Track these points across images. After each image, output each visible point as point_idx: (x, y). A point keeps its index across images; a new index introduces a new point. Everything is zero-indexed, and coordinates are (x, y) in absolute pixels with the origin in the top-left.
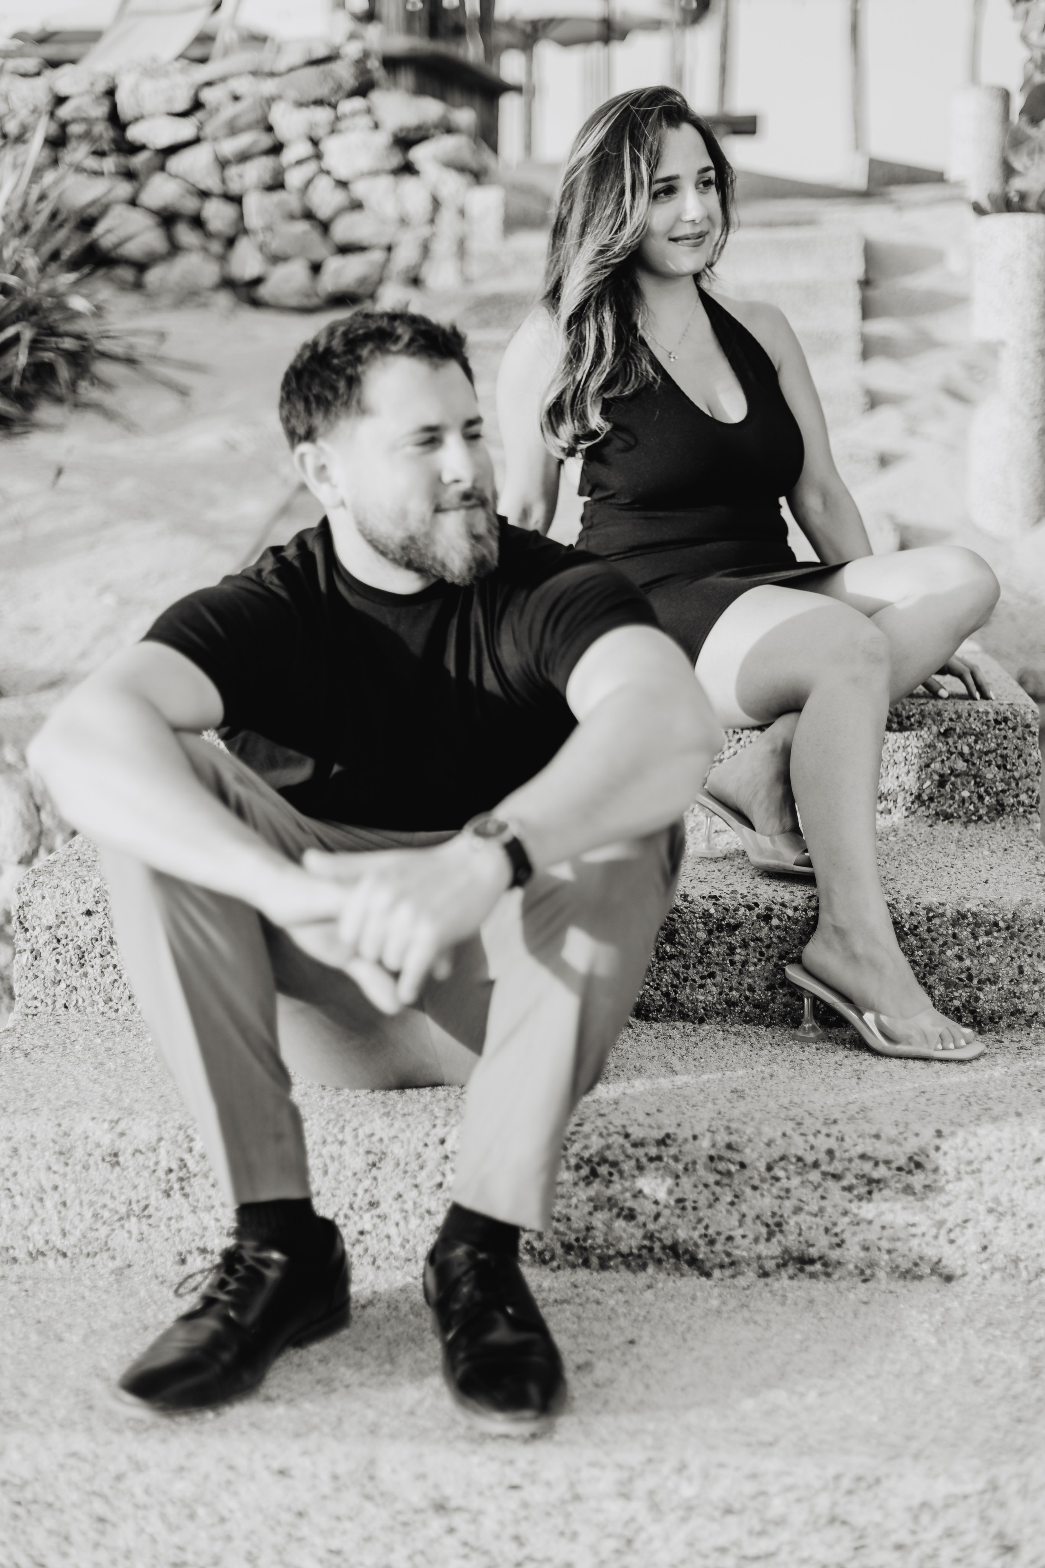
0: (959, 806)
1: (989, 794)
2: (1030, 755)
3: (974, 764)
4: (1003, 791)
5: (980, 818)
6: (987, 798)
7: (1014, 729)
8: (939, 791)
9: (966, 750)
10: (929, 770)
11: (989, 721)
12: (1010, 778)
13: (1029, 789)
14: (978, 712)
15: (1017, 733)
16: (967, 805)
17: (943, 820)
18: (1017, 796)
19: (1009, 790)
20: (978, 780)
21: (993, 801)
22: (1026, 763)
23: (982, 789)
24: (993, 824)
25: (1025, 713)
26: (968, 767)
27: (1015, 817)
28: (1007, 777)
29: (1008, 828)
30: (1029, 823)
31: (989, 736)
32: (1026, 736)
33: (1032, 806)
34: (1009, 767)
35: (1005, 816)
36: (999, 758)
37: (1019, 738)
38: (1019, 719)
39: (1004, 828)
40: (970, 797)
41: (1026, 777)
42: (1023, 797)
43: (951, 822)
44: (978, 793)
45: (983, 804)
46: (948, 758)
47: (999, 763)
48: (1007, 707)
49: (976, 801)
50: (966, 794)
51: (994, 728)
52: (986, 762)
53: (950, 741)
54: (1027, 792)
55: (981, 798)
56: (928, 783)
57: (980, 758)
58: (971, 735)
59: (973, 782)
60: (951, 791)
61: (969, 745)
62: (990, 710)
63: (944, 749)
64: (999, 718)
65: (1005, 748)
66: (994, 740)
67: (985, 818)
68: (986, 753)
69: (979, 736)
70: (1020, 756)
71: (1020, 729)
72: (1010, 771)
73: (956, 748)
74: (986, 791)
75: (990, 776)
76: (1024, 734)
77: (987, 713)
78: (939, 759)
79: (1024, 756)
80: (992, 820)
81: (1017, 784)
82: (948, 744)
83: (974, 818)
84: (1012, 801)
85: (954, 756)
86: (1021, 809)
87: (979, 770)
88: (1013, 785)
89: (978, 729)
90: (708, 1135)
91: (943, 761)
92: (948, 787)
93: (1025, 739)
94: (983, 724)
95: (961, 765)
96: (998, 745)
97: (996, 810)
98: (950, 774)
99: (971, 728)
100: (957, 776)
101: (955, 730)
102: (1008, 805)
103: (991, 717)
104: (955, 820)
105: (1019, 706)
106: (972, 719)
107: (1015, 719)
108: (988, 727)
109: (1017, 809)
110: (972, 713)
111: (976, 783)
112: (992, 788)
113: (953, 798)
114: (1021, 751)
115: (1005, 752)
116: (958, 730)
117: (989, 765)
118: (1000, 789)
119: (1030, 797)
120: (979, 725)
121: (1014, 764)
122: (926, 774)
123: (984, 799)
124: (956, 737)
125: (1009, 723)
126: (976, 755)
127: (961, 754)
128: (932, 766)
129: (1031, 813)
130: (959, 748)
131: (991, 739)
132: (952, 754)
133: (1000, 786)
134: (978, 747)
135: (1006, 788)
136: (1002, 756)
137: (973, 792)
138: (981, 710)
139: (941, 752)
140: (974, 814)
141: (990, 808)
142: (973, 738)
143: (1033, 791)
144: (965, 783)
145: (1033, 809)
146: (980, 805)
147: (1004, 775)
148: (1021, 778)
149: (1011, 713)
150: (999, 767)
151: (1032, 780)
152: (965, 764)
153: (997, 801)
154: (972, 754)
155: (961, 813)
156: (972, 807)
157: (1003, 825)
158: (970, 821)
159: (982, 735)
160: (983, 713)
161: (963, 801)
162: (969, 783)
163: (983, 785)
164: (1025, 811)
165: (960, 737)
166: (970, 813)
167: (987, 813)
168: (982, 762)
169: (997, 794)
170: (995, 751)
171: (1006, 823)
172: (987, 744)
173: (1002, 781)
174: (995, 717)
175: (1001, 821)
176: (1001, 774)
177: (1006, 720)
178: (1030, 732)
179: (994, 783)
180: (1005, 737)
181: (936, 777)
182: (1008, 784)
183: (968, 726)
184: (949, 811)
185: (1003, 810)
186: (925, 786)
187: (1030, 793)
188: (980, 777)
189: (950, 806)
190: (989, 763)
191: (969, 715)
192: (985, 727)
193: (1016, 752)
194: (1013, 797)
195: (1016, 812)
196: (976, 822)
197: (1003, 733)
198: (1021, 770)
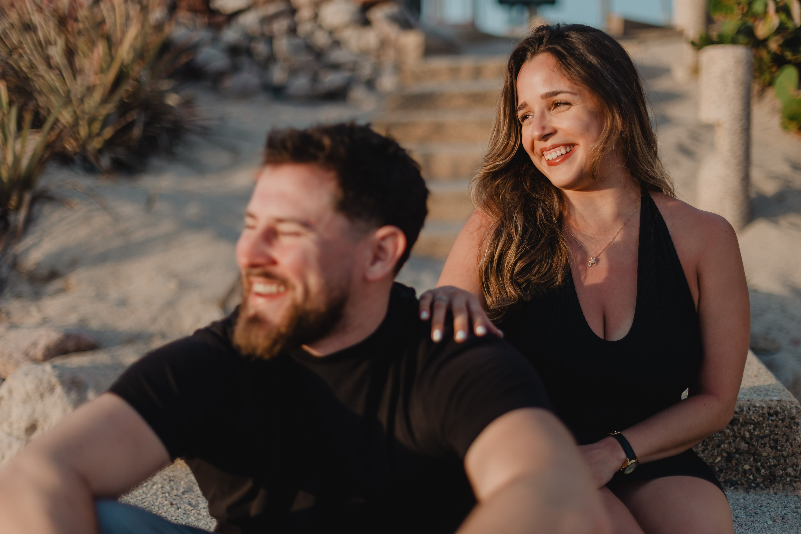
0: (742, 476)
1: (764, 468)
2: (795, 439)
3: (753, 446)
4: (775, 466)
5: (758, 485)
6: (763, 471)
7: (783, 420)
8: (727, 465)
9: (747, 435)
10: (720, 449)
11: (764, 414)
12: (780, 456)
13: (794, 464)
14: (755, 406)
15: (785, 423)
16: (748, 475)
17: (730, 487)
18: (785, 469)
19: (779, 465)
20: (756, 457)
21: (767, 472)
22: (792, 445)
23: (759, 464)
24: (768, 490)
25: (791, 408)
26: (748, 447)
27: (784, 485)
28: (778, 455)
29: (780, 494)
30: (794, 490)
31: (764, 425)
32: (792, 425)
33: (796, 477)
34: (779, 448)
35: (776, 484)
36: (772, 442)
37: (786, 427)
38: (786, 412)
39: (776, 494)
40: (750, 470)
41: (792, 456)
42: (790, 470)
43: (736, 488)
44: (756, 466)
45: (760, 474)
46: (734, 441)
47: (772, 445)
48: (776, 403)
49: (755, 473)
50: (747, 467)
51: (768, 419)
52: (762, 444)
53: (736, 428)
54: (792, 466)
55: (758, 470)
56: (719, 459)
57: (758, 441)
58: (751, 424)
59: (752, 459)
60: (736, 464)
61: (749, 431)
62: (764, 405)
63: (731, 434)
64: (772, 411)
65: (777, 434)
66: (768, 428)
67: (761, 485)
68: (762, 438)
69: (757, 425)
70: (787, 440)
71: (787, 420)
72: (780, 451)
73: (740, 433)
74: (762, 465)
75: (765, 454)
76: (790, 424)
77: (763, 408)
78: (727, 441)
79: (790, 440)
80: (767, 487)
81: (785, 461)
82: (733, 430)
83: (753, 485)
84: (781, 472)
85: (738, 439)
86: (788, 479)
87: (757, 450)
88: (782, 461)
89: (756, 420)
91: (730, 443)
92: (734, 462)
93: (792, 428)
94: (759, 416)
95: (744, 446)
96: (771, 432)
97: (770, 479)
98: (735, 453)
99: (750, 419)
100: (740, 454)
101: (739, 420)
102: (778, 476)
103: (765, 411)
104: (739, 486)
105: (786, 402)
106: (751, 412)
107: (784, 412)
108: (764, 419)
109: (786, 479)
110: (751, 408)
111: (754, 459)
112: (766, 463)
113: (737, 470)
114: (788, 436)
115: (776, 437)
116: (741, 420)
117: (765, 447)
118: (772, 464)
119: (795, 470)
120: (756, 416)
121: (783, 446)
122: (718, 452)
123: (760, 471)
124: (739, 425)
125: (779, 415)
126: (754, 439)
127: (743, 438)
128: (722, 446)
129: (795, 482)
130: (742, 433)
131: (766, 427)
132: (736, 438)
133: (772, 462)
134: (756, 433)
135: (777, 463)
136: (773, 440)
137: (753, 466)
138: (757, 405)
139: (729, 436)
140: (753, 482)
141: (765, 478)
142: (752, 426)
143: (797, 466)
144: (747, 459)
145: (797, 479)
146: (757, 475)
147: (775, 453)
148: (788, 456)
149: (780, 408)
150: (772, 448)
151: (796, 458)
152: (747, 445)
153: (770, 472)
154: (751, 438)
155: (743, 481)
156: (751, 477)
157: (775, 491)
158: (750, 487)
159: (759, 424)
160: (759, 407)
161: (745, 472)
162: (749, 459)
163: (760, 461)
164: (791, 481)
165: (742, 426)
166: (750, 481)
167: (763, 482)
168: (759, 444)
169: (770, 467)
170: (769, 436)
171: (778, 489)
172: (762, 431)
173: (774, 458)
174: (769, 411)
175: (773, 488)
176: (773, 453)
177: (777, 413)
178: (795, 422)
179: (769, 460)
180: (776, 426)
181: (725, 454)
182: (779, 461)
183: (748, 417)
184: (734, 479)
185: (775, 479)
186: (717, 461)
187: (795, 467)
188: (758, 455)
189: (735, 476)
190: (765, 445)
191: (749, 409)
192: (761, 419)
193: (785, 437)
194: (782, 470)
195: (784, 481)
196: (755, 488)
197: (775, 423)
198: (789, 450)
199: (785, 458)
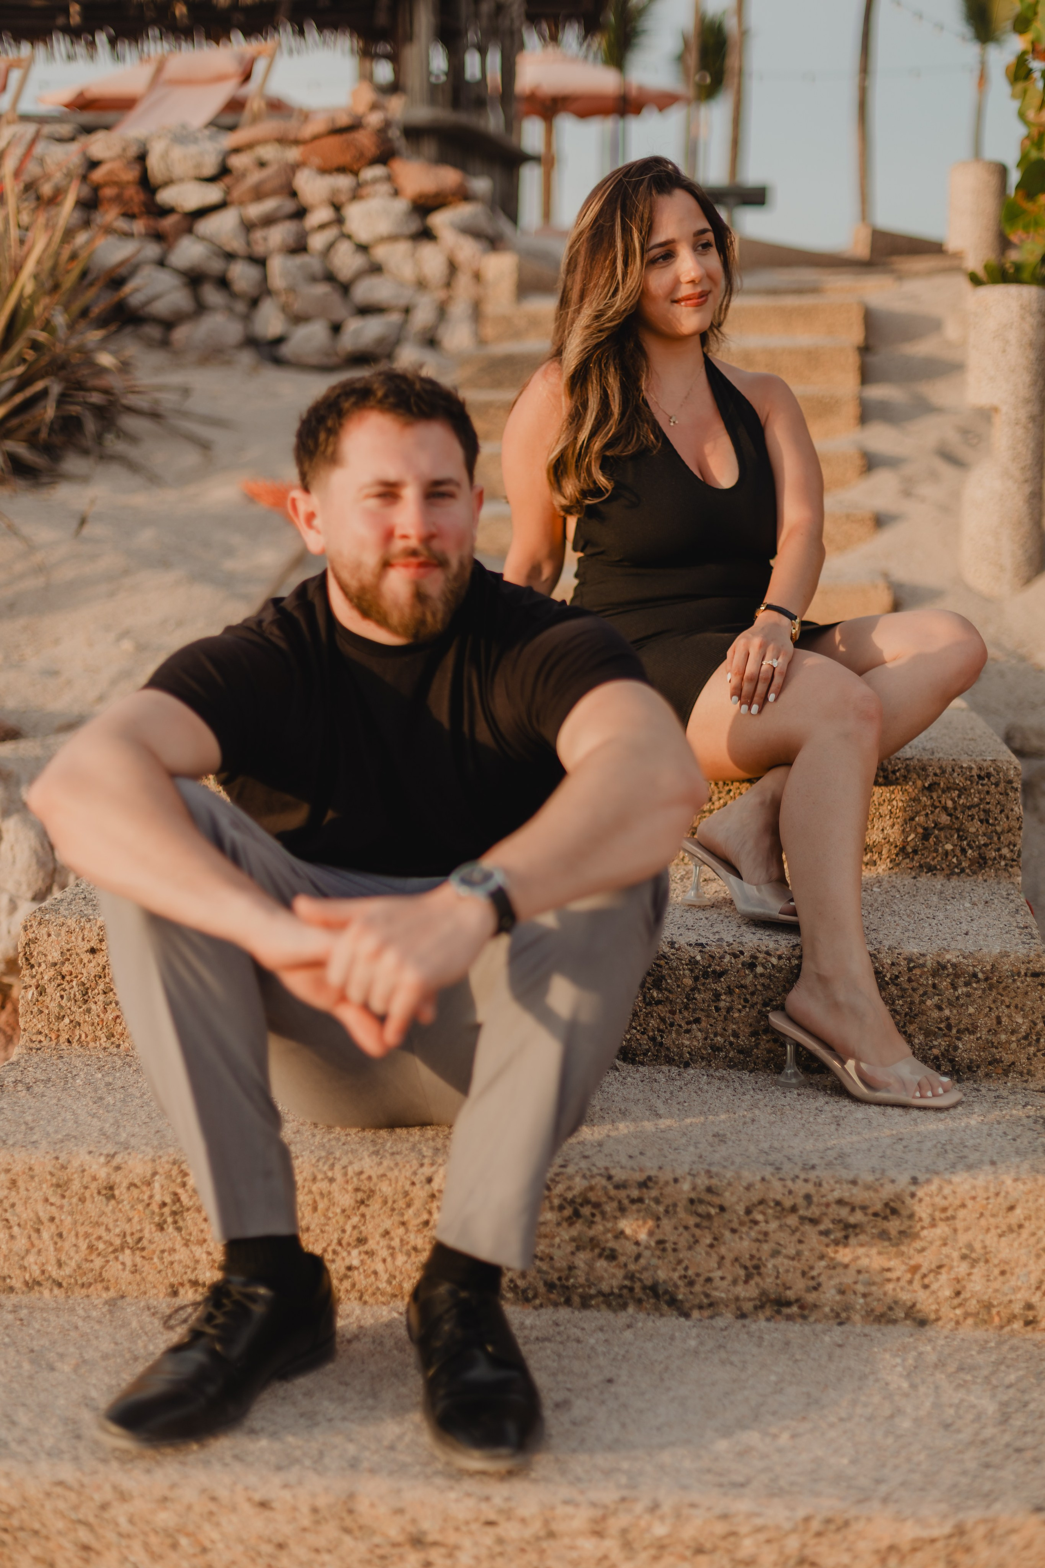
0: (942, 859)
1: (971, 848)
2: (1012, 810)
3: (957, 818)
4: (986, 845)
5: (963, 870)
6: (970, 851)
7: (997, 785)
8: (923, 844)
9: (950, 804)
10: (914, 823)
11: (972, 776)
12: (992, 832)
13: (1010, 843)
14: (962, 767)
15: (999, 789)
16: (950, 857)
17: (927, 873)
18: (999, 850)
19: (991, 844)
20: (961, 833)
21: (976, 854)
22: (1008, 818)
23: (965, 843)
24: (975, 877)
25: (1007, 769)
26: (951, 821)
27: (996, 870)
28: (989, 831)
29: (990, 881)
30: (1010, 877)
31: (972, 791)
32: (1009, 791)
33: (1013, 860)
34: (991, 821)
35: (987, 869)
36: (982, 813)
37: (1001, 794)
38: (1001, 775)
39: (985, 881)
40: (953, 850)
41: (1008, 832)
42: (1005, 851)
43: (934, 874)
44: (960, 846)
45: (966, 857)
46: (932, 812)
47: (982, 817)
48: (990, 763)
49: (959, 855)
50: (949, 847)
51: (978, 783)
52: (969, 816)
53: (935, 795)
54: (1008, 846)
55: (964, 851)
56: (912, 836)
57: (963, 812)
58: (954, 790)
59: (956, 836)
60: (935, 844)
61: (953, 800)
62: (973, 766)
63: (929, 803)
64: (983, 774)
65: (988, 803)
66: (977, 795)
67: (967, 871)
68: (969, 808)
69: (963, 791)
70: (1002, 811)
71: (1002, 785)
72: (992, 825)
73: (940, 802)
74: (968, 845)
75: (972, 830)
76: (1006, 790)
77: (971, 769)
78: (923, 813)
79: (1006, 811)
80: (974, 873)
81: (999, 838)
82: (932, 798)
83: (956, 870)
84: (994, 854)
85: (938, 810)
86: (1003, 863)
87: (962, 824)
88: (995, 839)
89: (961, 784)
90: (689, 1178)
91: (927, 815)
92: (932, 840)
93: (1007, 795)
94: (966, 779)
95: (944, 819)
96: (981, 800)
97: (978, 863)
98: (934, 828)
99: (954, 783)
100: (940, 829)
101: (939, 784)
102: (990, 858)
103: (975, 772)
104: (938, 872)
105: (1002, 762)
106: (955, 774)
107: (998, 775)
108: (972, 783)
109: (999, 863)
110: (956, 768)
111: (959, 836)
112: (974, 842)
113: (936, 851)
114: (1003, 806)
115: (988, 807)
116: (942, 784)
117: (972, 820)
118: (982, 842)
119: (1012, 851)
120: (962, 779)
121: (996, 819)
122: (911, 827)
123: (966, 852)
124: (940, 792)
125: (992, 778)
126: (959, 809)
127: (945, 808)
128: (917, 819)
129: (1012, 866)
130: (943, 802)
131: (975, 794)
132: (936, 808)
133: (983, 840)
134: (961, 802)
135: (989, 841)
136: (984, 811)
137: (956, 845)
138: (965, 765)
139: (925, 806)
140: (956, 867)
141: (972, 861)
142: (957, 792)
143: (1015, 846)
144: (948, 836)
145: (1014, 863)
146: (962, 858)
147: (986, 829)
148: (1002, 832)
149: (994, 769)
150: (981, 821)
151: (1014, 835)
152: (949, 818)
153: (980, 854)
154: (955, 809)
155: (944, 866)
156: (954, 860)
157: (985, 877)
158: (952, 873)
159: (965, 790)
160: (966, 768)
161: (946, 853)
162: (952, 836)
163: (966, 839)
164: (1006, 865)
165: (943, 792)
166: (953, 865)
167: (970, 866)
168: (965, 816)
169: (979, 847)
170: (978, 805)
171: (988, 876)
172: (970, 799)
173: (984, 834)
174: (979, 772)
175: (983, 874)
176: (984, 828)
177: (989, 775)
178: (1012, 787)
179: (977, 837)
180: (988, 792)
181: (920, 830)
182: (991, 838)
183: (951, 781)
184: (932, 863)
185: (985, 863)
186: (909, 839)
187: (1011, 847)
188: (963, 831)
189: (934, 859)
190: (972, 817)
191: (953, 770)
192: (969, 783)
193: (999, 806)
194: (995, 851)
195: (998, 866)
196: (958, 874)
197: (986, 788)
198: (1003, 825)
199: (999, 836)
